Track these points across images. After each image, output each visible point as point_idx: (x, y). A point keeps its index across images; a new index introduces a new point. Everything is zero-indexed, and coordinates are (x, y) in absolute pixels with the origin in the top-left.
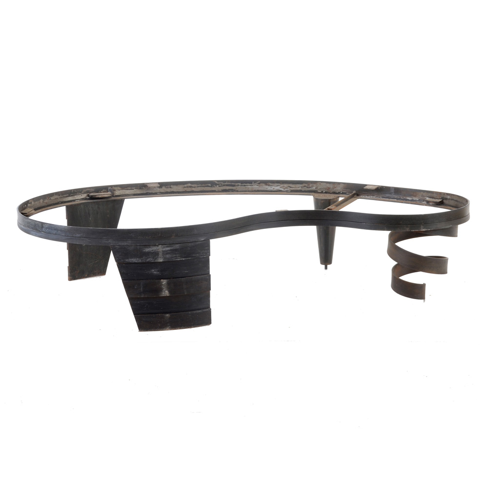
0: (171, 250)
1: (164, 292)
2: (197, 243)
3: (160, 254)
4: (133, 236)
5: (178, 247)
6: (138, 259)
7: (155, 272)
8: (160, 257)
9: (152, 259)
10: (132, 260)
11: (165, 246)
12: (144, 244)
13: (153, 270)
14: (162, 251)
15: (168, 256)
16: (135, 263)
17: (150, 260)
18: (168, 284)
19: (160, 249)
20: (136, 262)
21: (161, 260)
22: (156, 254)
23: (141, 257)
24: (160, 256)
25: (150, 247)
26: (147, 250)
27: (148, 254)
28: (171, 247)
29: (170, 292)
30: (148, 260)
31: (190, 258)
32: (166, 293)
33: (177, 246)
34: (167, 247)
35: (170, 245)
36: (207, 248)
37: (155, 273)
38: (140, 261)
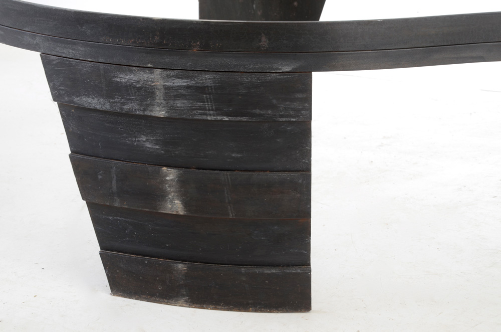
0: (188, 87)
1: (172, 201)
2: (269, 77)
3: (159, 96)
4: (89, 32)
5: (209, 83)
6: (101, 100)
7: (147, 142)
8: (159, 105)
9: (136, 107)
10: (89, 100)
11: (172, 73)
12: (115, 60)
13: (144, 138)
14: (164, 86)
15: (179, 103)
16: (95, 110)
17: (131, 106)
18: (182, 182)
19: (157, 79)
20: (98, 107)
21: (160, 112)
22: (146, 93)
23: (109, 96)
24: (158, 101)
25: (131, 72)
26: (124, 78)
27: (126, 90)
28: (187, 77)
29: (186, 204)
30: (126, 107)
31: (244, 119)
32: (175, 206)
33: (207, 79)
34: (178, 77)
35: (186, 72)
36: (300, 96)
37: (148, 145)
38: (107, 107)
